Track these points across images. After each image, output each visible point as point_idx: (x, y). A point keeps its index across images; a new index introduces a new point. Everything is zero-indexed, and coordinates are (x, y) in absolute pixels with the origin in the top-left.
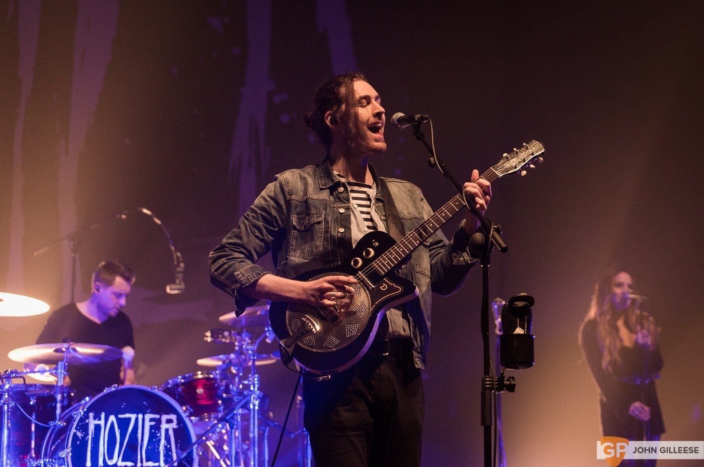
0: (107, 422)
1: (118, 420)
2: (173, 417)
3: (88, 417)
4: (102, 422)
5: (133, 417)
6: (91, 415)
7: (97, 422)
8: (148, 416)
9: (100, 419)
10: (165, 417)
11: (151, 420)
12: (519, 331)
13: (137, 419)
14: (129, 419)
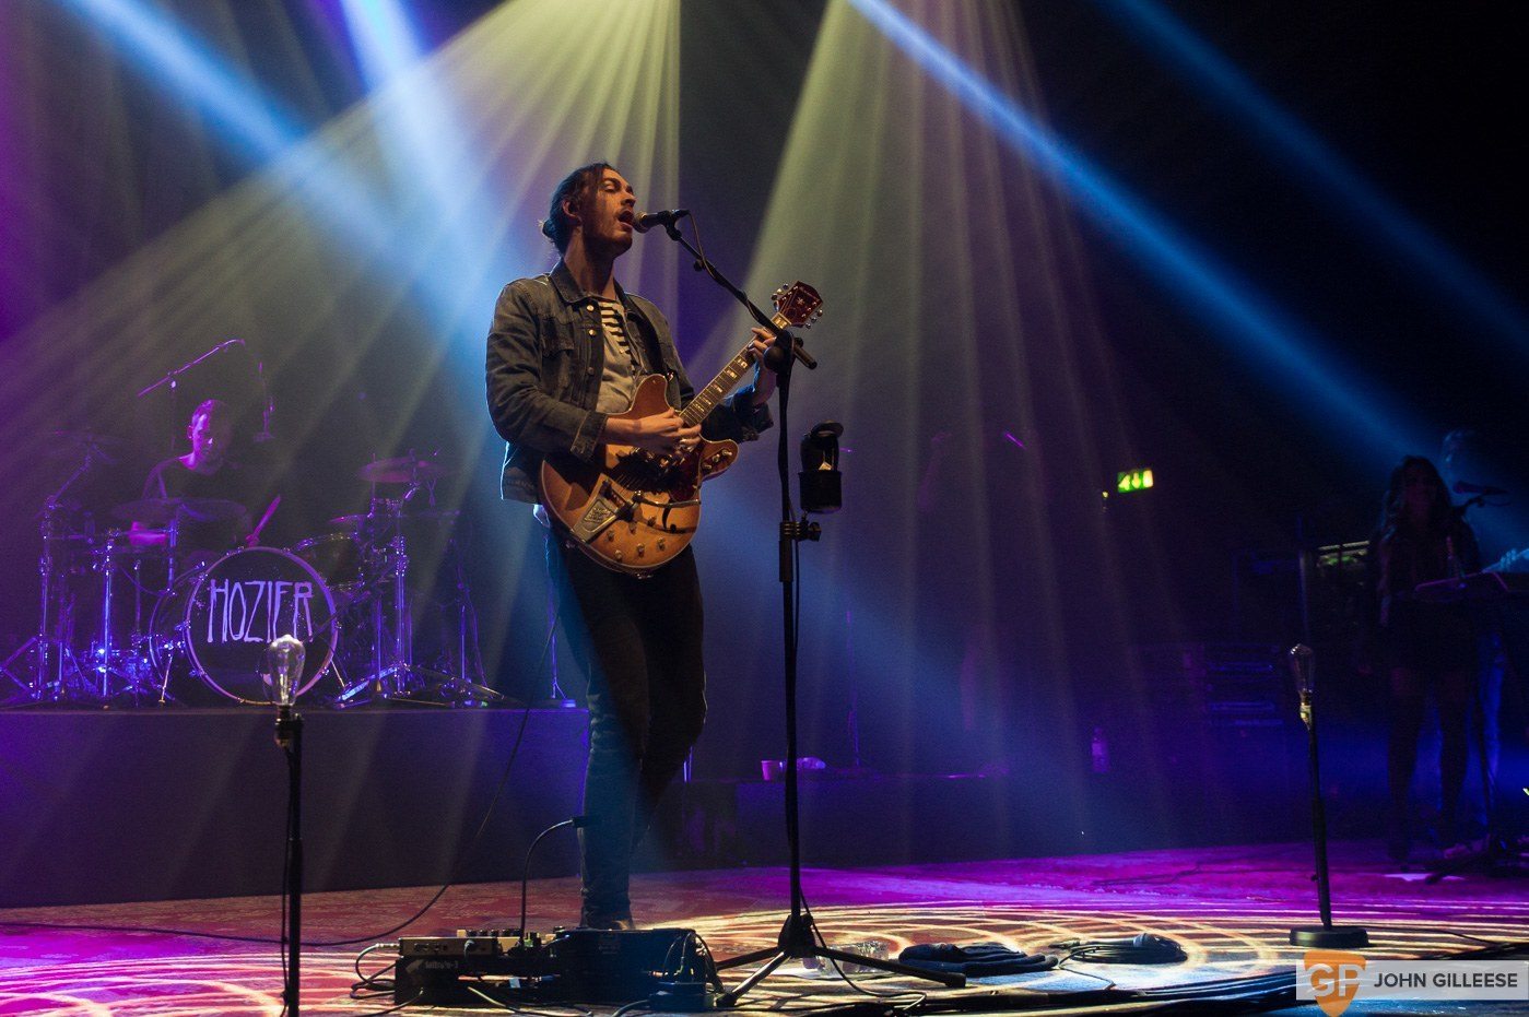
0: (231, 591)
1: (244, 586)
2: (308, 585)
3: (209, 585)
4: (226, 591)
5: (262, 584)
6: (213, 581)
7: (220, 590)
8: (279, 584)
9: (223, 587)
10: (298, 585)
11: (282, 588)
12: (825, 466)
13: (266, 587)
14: (258, 586)
